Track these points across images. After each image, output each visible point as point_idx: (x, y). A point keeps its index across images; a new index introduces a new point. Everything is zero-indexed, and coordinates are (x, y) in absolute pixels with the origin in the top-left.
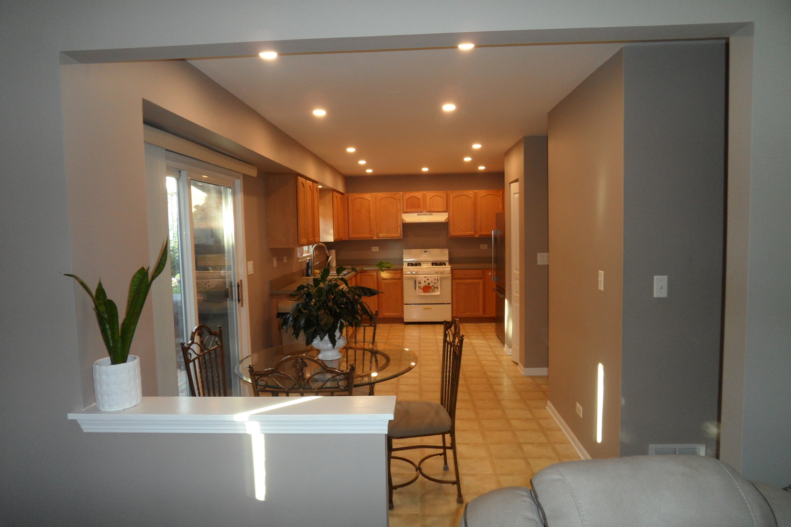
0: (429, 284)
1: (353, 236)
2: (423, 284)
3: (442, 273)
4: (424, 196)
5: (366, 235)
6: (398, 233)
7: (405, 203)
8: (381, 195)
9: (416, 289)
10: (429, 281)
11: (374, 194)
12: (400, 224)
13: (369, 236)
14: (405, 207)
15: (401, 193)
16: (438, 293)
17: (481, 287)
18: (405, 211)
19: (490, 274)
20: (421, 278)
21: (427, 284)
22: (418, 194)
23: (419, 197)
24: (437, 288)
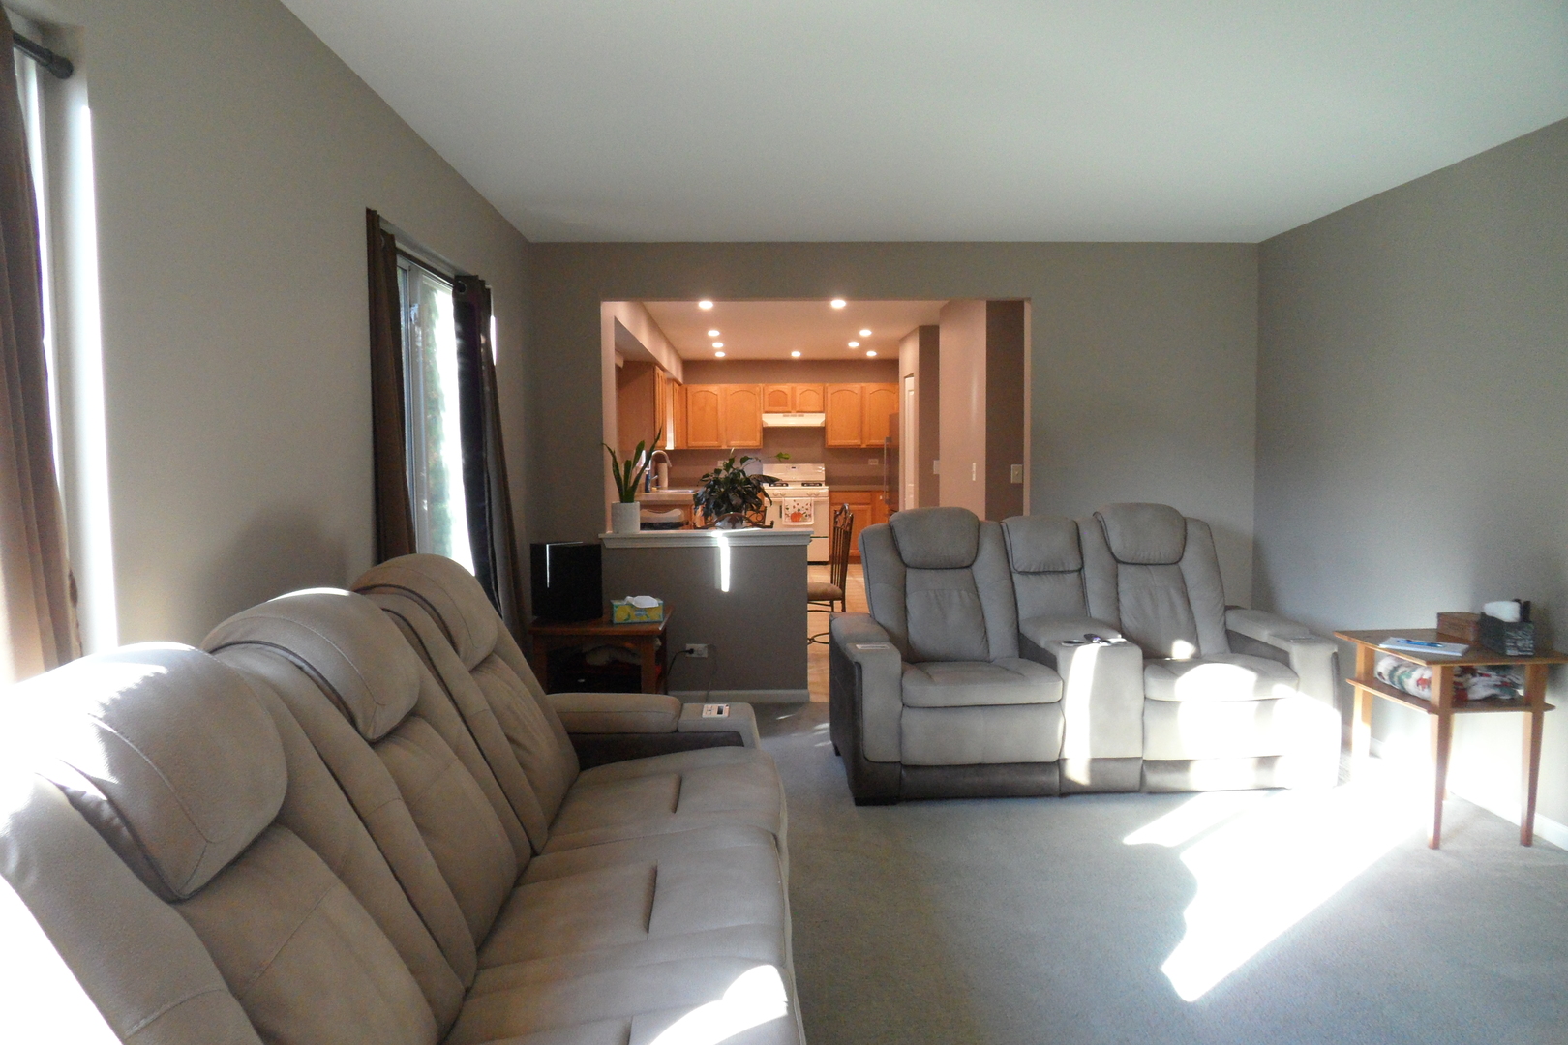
0: (799, 510)
1: (693, 444)
2: (791, 511)
3: (817, 496)
4: (793, 390)
5: (712, 443)
6: (755, 441)
7: (766, 399)
8: (732, 387)
9: (781, 516)
10: (799, 507)
11: (724, 386)
12: (759, 428)
13: (716, 443)
14: (766, 404)
15: (760, 385)
16: (811, 523)
17: (869, 513)
18: (767, 409)
19: (881, 498)
20: (789, 502)
21: (796, 510)
22: (786, 387)
23: (785, 391)
24: (810, 515)
